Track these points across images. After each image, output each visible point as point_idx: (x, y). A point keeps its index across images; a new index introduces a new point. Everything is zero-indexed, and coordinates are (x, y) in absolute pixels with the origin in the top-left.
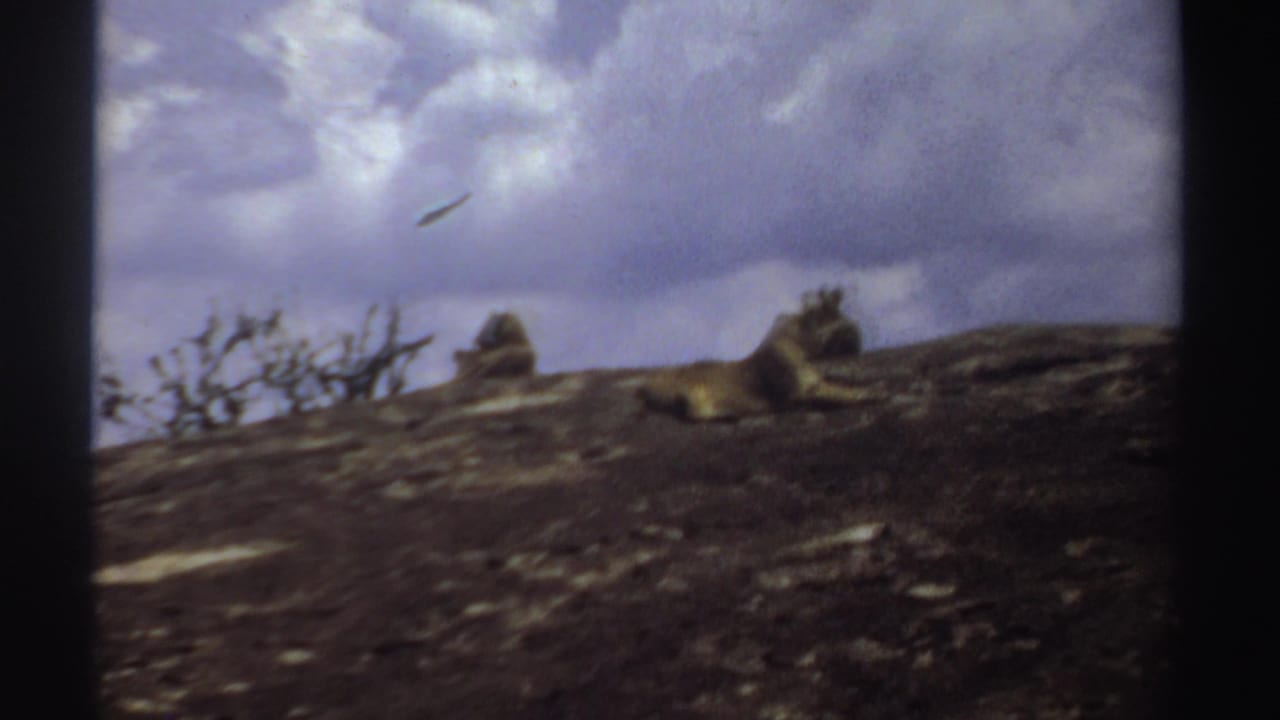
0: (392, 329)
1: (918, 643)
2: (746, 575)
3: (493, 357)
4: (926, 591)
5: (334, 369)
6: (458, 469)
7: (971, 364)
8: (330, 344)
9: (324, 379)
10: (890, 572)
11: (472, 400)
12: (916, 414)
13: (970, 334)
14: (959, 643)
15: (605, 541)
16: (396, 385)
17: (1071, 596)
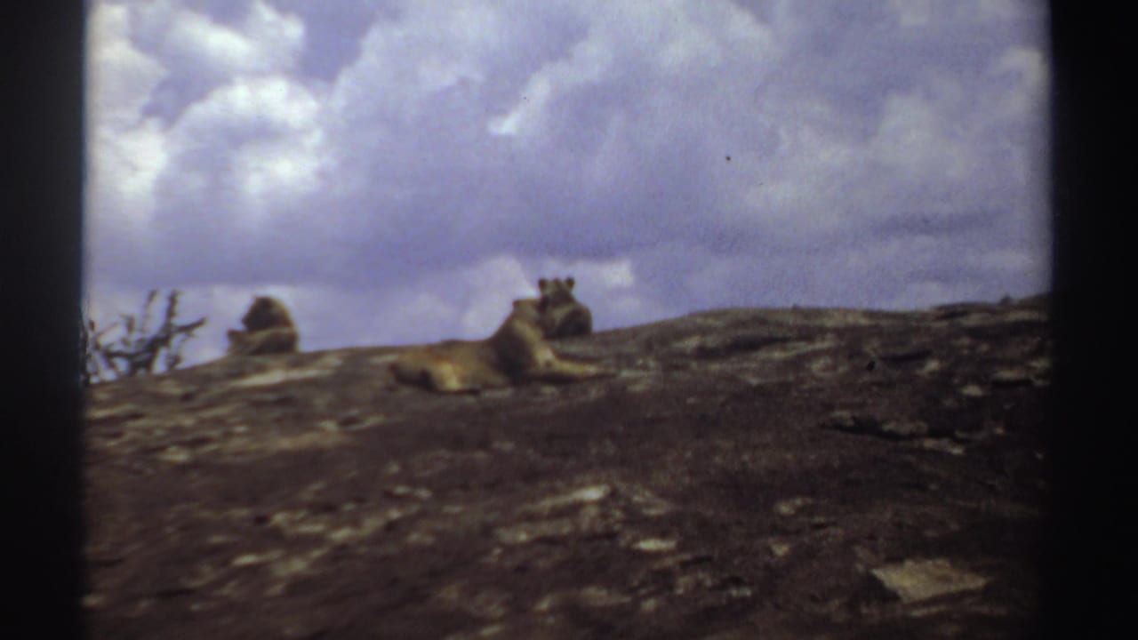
0: (170, 313)
1: (643, 591)
2: (487, 531)
3: (261, 336)
4: (649, 545)
5: (118, 348)
6: (228, 435)
7: (692, 343)
8: (114, 325)
9: (109, 355)
10: (617, 527)
11: (241, 375)
12: (639, 388)
13: (692, 315)
14: (680, 591)
15: (359, 500)
16: (175, 360)
17: (781, 550)
